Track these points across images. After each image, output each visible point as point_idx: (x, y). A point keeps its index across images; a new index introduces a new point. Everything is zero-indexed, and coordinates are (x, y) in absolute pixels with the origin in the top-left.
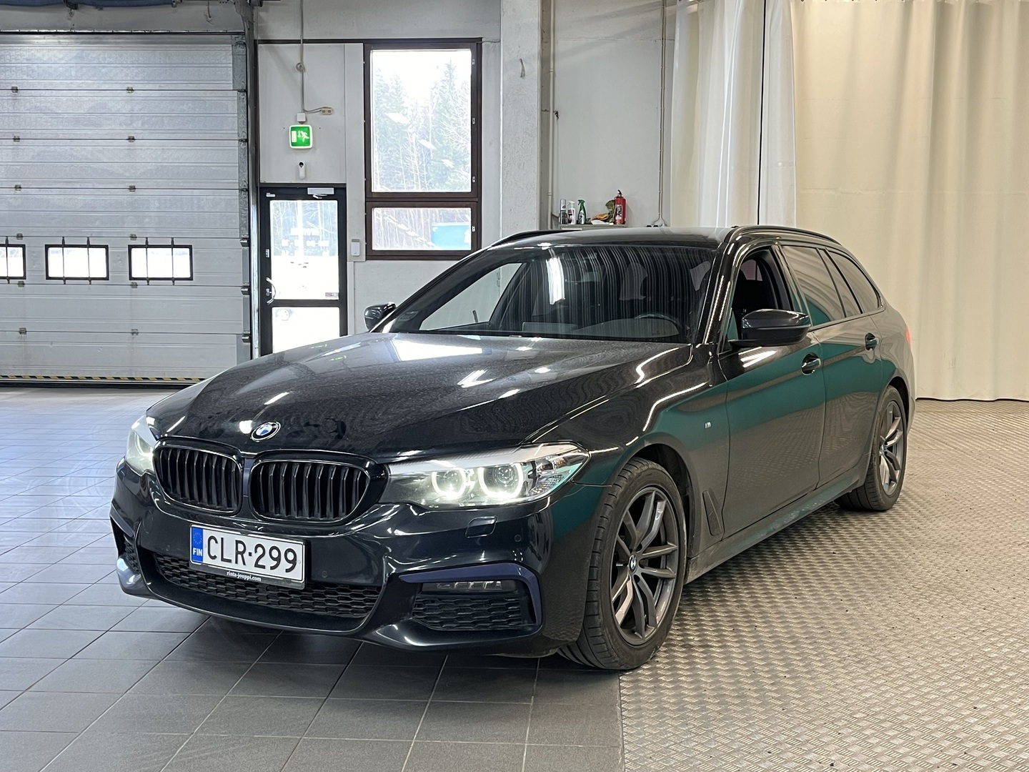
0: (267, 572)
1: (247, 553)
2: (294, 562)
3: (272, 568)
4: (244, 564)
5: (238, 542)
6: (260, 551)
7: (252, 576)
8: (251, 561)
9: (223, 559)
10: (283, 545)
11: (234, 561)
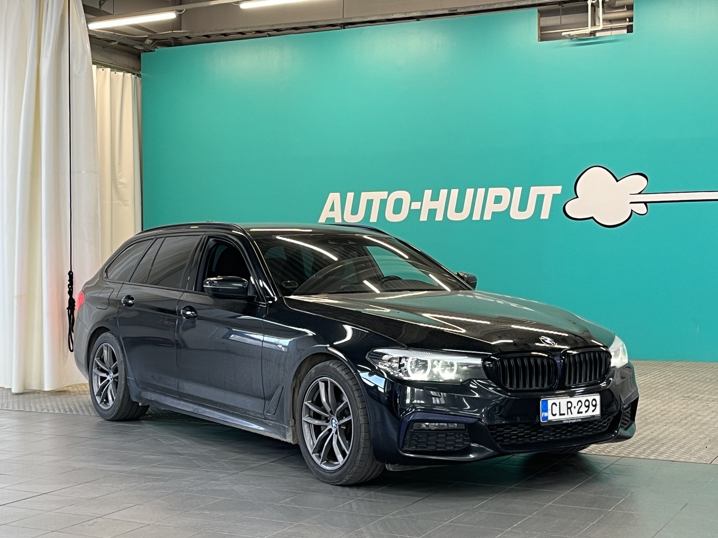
0: (584, 415)
1: (573, 407)
2: (595, 406)
3: (586, 412)
4: (572, 414)
5: (568, 402)
6: (580, 404)
7: (576, 419)
8: (575, 411)
9: (561, 415)
10: (590, 398)
11: (566, 414)
